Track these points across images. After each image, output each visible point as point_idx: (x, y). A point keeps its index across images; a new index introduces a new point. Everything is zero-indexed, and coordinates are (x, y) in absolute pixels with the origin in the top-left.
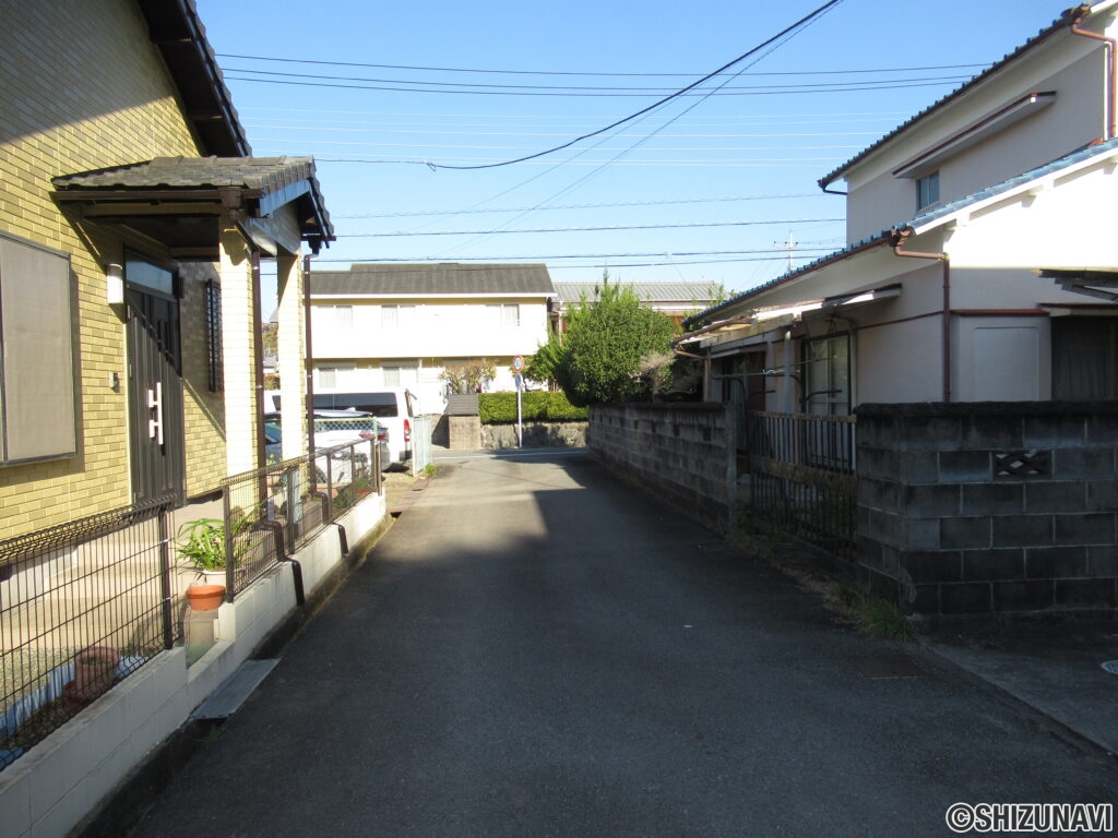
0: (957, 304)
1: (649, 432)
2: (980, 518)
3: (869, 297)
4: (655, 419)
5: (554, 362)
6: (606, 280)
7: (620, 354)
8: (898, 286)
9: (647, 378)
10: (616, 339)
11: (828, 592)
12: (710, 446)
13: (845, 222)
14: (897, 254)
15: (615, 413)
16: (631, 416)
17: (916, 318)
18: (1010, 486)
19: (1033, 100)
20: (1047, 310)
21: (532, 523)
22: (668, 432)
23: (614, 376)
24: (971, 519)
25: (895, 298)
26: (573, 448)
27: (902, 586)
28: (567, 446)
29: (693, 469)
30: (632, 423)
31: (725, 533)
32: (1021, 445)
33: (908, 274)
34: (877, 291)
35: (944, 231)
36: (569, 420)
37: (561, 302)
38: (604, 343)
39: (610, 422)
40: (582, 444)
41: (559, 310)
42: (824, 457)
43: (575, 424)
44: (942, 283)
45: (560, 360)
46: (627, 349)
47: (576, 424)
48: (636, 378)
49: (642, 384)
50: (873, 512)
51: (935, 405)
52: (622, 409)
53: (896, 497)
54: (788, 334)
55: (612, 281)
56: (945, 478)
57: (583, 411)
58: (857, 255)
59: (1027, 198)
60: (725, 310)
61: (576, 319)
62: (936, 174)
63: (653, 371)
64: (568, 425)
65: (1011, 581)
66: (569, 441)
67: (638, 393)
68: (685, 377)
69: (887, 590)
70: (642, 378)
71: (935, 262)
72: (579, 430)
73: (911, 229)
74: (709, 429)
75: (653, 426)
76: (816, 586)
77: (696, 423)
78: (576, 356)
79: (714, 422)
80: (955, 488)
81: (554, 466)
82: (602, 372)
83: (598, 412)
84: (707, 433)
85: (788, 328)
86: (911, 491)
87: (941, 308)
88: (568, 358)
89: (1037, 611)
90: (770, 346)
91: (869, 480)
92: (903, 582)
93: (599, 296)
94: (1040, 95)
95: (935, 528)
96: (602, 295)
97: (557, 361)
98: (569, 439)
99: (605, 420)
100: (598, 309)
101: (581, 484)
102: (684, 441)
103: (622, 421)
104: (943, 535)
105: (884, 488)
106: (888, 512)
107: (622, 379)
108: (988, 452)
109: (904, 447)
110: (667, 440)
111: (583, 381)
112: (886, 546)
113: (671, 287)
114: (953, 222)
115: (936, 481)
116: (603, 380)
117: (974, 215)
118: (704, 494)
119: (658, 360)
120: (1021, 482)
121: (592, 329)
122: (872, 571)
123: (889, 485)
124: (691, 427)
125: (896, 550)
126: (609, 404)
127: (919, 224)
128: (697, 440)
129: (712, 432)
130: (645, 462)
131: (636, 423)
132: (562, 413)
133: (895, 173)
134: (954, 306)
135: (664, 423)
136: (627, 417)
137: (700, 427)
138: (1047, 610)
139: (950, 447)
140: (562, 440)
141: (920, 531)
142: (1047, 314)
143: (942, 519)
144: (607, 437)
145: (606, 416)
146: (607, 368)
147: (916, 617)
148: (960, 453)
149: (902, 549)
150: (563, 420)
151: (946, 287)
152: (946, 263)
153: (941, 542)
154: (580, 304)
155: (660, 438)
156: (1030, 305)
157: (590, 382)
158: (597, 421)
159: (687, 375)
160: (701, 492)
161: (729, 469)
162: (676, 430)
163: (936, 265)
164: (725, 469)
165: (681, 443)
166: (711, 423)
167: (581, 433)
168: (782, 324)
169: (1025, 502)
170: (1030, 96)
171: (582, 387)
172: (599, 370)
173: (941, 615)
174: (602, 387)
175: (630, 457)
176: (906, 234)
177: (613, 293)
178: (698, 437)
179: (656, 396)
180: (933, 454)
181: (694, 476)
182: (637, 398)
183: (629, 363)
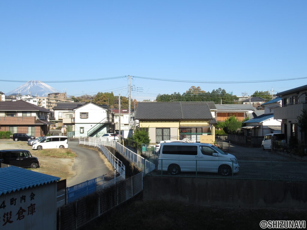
0: (264, 128)
1: (238, 138)
4: (239, 136)
7: (234, 128)
8: (260, 126)
9: (238, 131)
16: (236, 136)
22: (240, 138)
36: (222, 135)
38: (232, 126)
39: (232, 136)
40: (225, 140)
48: (236, 131)
57: (227, 134)
59: (270, 120)
68: (242, 132)
103: (234, 136)
107: (234, 131)
119: (239, 129)
126: (232, 134)
144: (232, 138)
146: (232, 130)
152: (263, 125)
157: (230, 131)
158: (230, 136)
162: (241, 137)
167: (224, 137)
178: (243, 138)
179: (239, 133)
182: (236, 134)
183: (235, 129)
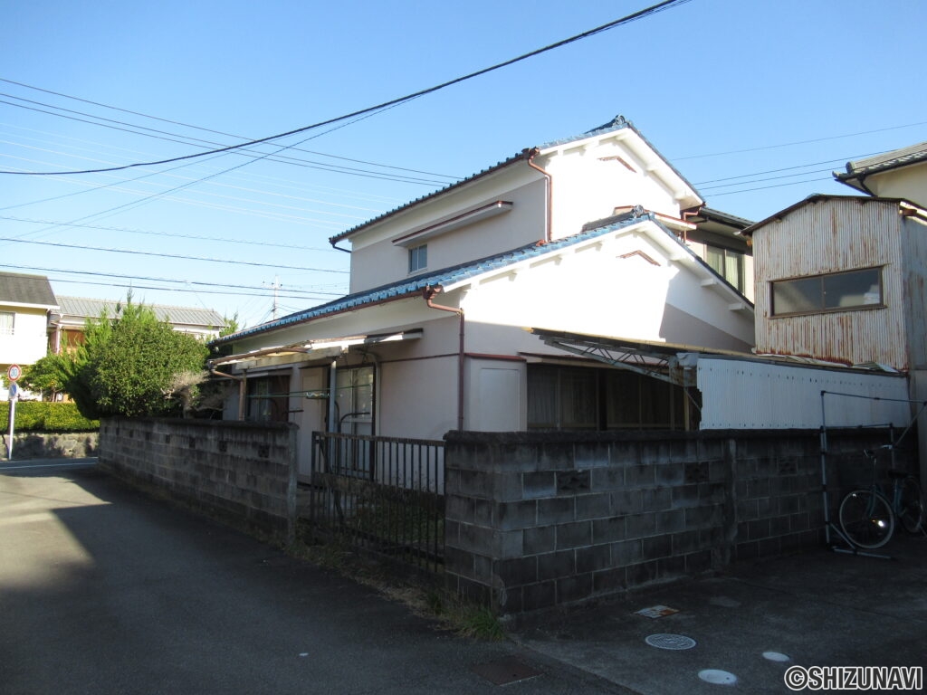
0: (469, 348)
1: (186, 447)
2: (549, 527)
3: (399, 337)
4: (194, 435)
5: (68, 374)
6: (129, 299)
8: (420, 330)
9: (179, 395)
10: (144, 356)
11: (410, 598)
12: (267, 463)
13: (349, 275)
14: (429, 306)
15: (139, 427)
16: (160, 431)
17: (436, 357)
18: (568, 499)
19: (500, 205)
20: (525, 357)
21: (67, 548)
22: (212, 448)
23: (142, 391)
24: (543, 528)
25: (418, 339)
26: (72, 460)
27: (494, 591)
28: (65, 457)
29: (242, 482)
30: (162, 438)
31: (283, 544)
32: (573, 466)
33: (428, 322)
34: (406, 333)
35: (460, 292)
36: (69, 431)
37: (62, 315)
38: (132, 359)
39: (131, 435)
40: (81, 454)
41: (58, 322)
42: (347, 469)
43: (74, 435)
44: (459, 332)
45: (75, 372)
46: (156, 367)
47: (76, 435)
48: (167, 394)
49: (171, 400)
50: (463, 526)
51: (520, 434)
52: (149, 423)
53: (490, 513)
54: (334, 364)
55: (135, 301)
56: (527, 495)
57: (96, 423)
58: (391, 303)
59: (512, 274)
60: (254, 337)
61: (96, 334)
62: (425, 246)
63: (185, 389)
64: (67, 436)
65: (567, 577)
66: (67, 452)
67: (167, 409)
68: (216, 395)
69: (479, 596)
70: (172, 395)
71: (454, 314)
72: (79, 440)
73: (441, 287)
74: (267, 447)
75: (192, 442)
76: (395, 594)
77: (249, 440)
78: (100, 370)
79: (274, 440)
80: (532, 503)
81: (61, 479)
82: (129, 388)
83: (113, 425)
84: (264, 450)
85: (334, 358)
86: (504, 507)
87: (458, 351)
88: (90, 371)
89: (583, 600)
90: (297, 372)
91: (459, 497)
92: (497, 587)
93: (121, 312)
94: (504, 203)
95: (520, 537)
96: (125, 313)
97: (71, 373)
98: (67, 450)
99: (124, 434)
100: (117, 326)
101: (104, 500)
102: (232, 457)
103: (148, 436)
104: (525, 544)
105: (473, 505)
106: (480, 526)
107: (152, 394)
108: (553, 472)
109: (498, 469)
110: (209, 455)
111: (107, 395)
112: (478, 556)
113: (195, 312)
114: (468, 286)
115: (521, 498)
116: (129, 395)
117: (482, 282)
118: (257, 508)
119: (189, 378)
120: (573, 496)
121: (119, 345)
122: (461, 579)
123: (481, 502)
124: (245, 444)
125: (489, 559)
126: (132, 419)
127: (446, 284)
128: (250, 457)
129: (271, 449)
130: (177, 475)
131: (167, 439)
132: (60, 424)
133: (394, 241)
134: (467, 350)
135: (206, 439)
136: (155, 430)
137: (254, 445)
138: (589, 598)
139: (530, 469)
140: (59, 452)
141: (509, 541)
142: (524, 361)
143: (524, 530)
144: (125, 450)
145: (124, 429)
146: (135, 383)
147: (506, 618)
148: (536, 473)
149: (495, 558)
150: (61, 431)
151: (462, 335)
152: (462, 317)
153: (524, 549)
154: (100, 320)
155: (200, 454)
156: (513, 353)
157: (115, 397)
158: (111, 434)
159: (220, 393)
160: (250, 505)
161: (290, 485)
163: (455, 316)
164: (285, 486)
165: (229, 458)
166: (270, 442)
167: (81, 444)
168: (330, 355)
169: (575, 511)
170: (497, 202)
171: (105, 401)
172: (126, 385)
173: (523, 612)
174: (128, 402)
175: (157, 471)
176: (437, 290)
177: (137, 312)
178: (252, 454)
179: (187, 412)
180: (519, 475)
181: (243, 491)
182: (165, 413)
183: (158, 381)
